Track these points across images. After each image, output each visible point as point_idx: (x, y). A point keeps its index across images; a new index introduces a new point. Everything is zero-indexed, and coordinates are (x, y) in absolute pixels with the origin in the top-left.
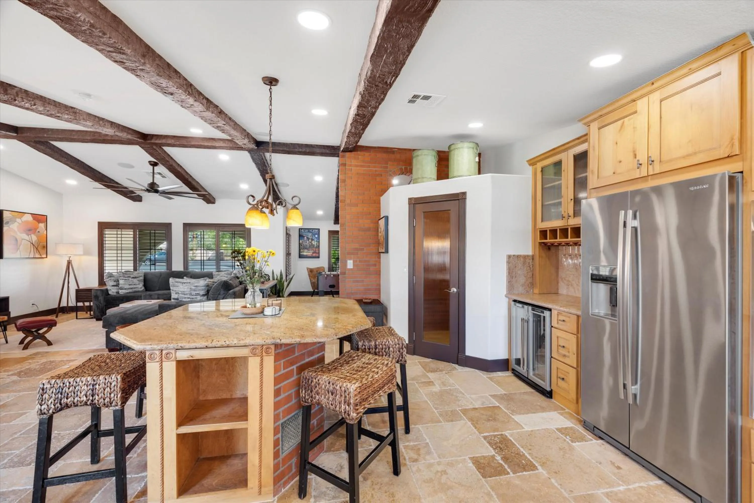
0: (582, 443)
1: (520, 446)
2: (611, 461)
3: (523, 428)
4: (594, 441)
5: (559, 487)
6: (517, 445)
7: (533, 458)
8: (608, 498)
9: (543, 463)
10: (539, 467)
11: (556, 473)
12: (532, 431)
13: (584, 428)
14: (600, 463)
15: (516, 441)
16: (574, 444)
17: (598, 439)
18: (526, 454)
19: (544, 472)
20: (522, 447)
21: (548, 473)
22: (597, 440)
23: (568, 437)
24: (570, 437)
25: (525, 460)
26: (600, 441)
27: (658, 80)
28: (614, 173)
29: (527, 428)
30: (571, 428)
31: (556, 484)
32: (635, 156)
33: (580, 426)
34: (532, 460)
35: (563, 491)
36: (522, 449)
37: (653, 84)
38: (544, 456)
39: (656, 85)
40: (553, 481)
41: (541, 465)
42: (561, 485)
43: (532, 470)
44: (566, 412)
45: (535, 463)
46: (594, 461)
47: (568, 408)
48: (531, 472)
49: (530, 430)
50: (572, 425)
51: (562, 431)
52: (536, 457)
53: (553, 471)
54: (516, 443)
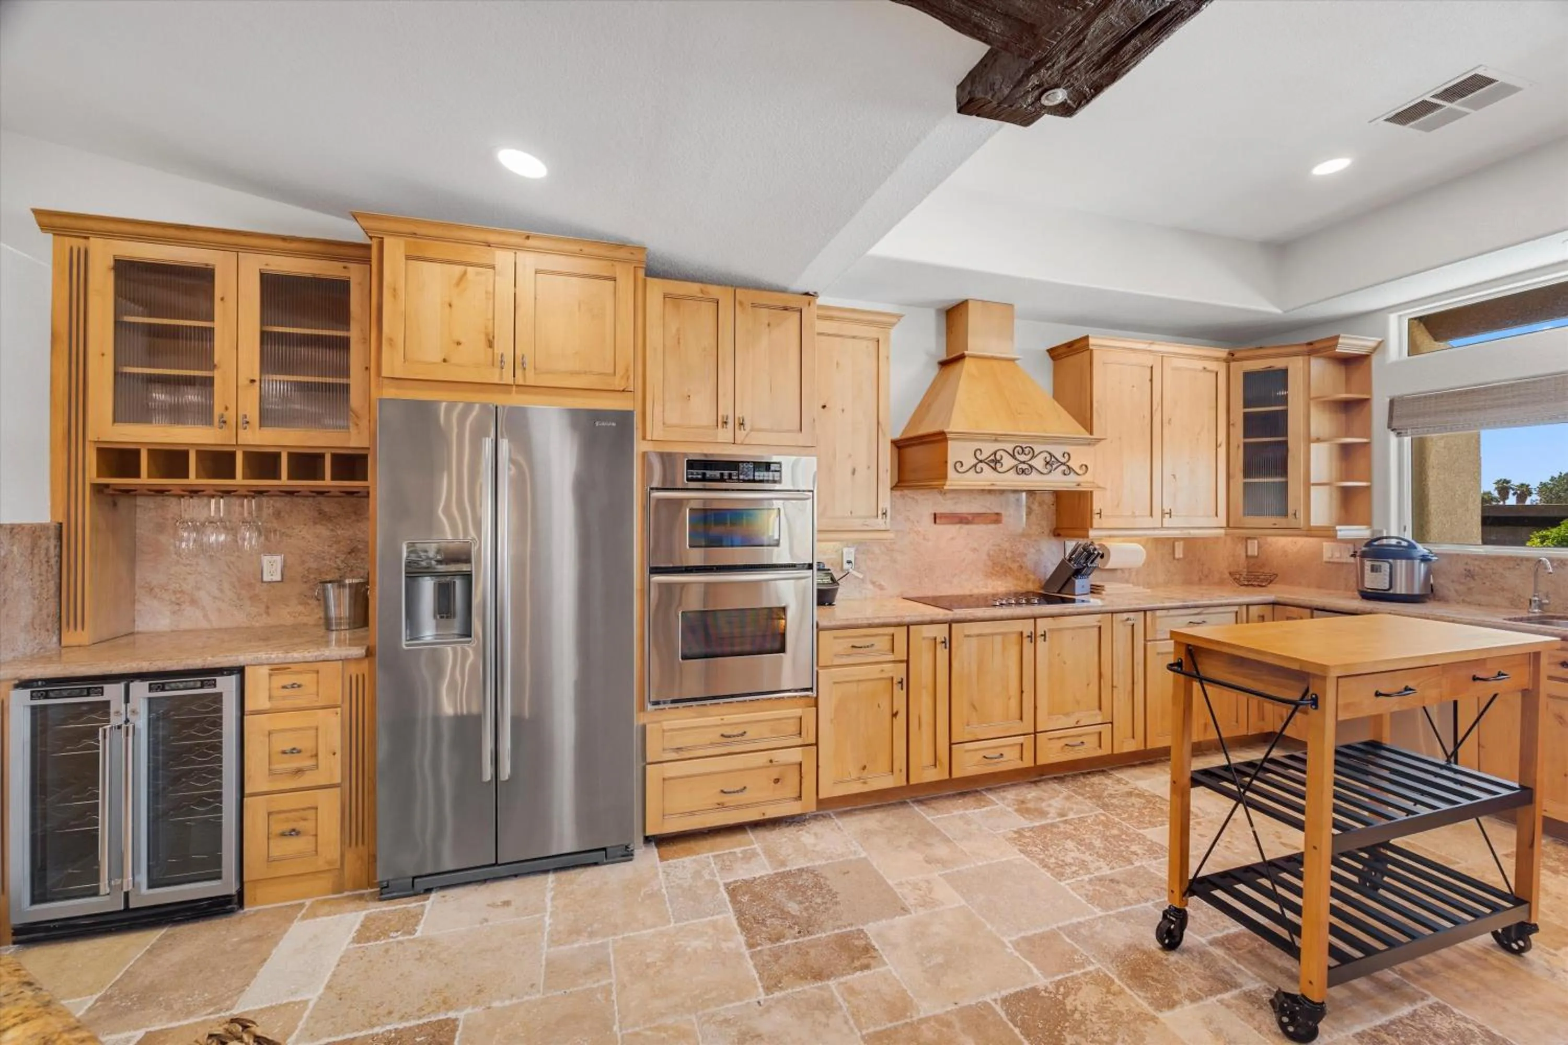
0: (422, 922)
1: (364, 1027)
2: (489, 905)
3: (306, 1002)
4: (428, 903)
5: (515, 1001)
6: (356, 1034)
7: (420, 1018)
8: (561, 945)
9: (445, 1002)
10: (452, 1015)
11: (479, 992)
12: (329, 987)
13: (385, 899)
14: (486, 920)
15: (343, 1032)
16: (418, 934)
17: (425, 896)
18: (400, 1026)
19: (469, 1010)
20: (372, 1026)
21: (475, 1004)
22: (428, 898)
23: (392, 934)
24: (397, 931)
25: (417, 1035)
26: (433, 896)
27: (535, 237)
28: (445, 361)
29: (313, 995)
30: (367, 918)
31: (507, 1003)
32: (490, 344)
33: (371, 904)
34: (425, 1020)
35: (526, 998)
36: (377, 1030)
37: (528, 237)
38: (425, 994)
39: (530, 242)
40: (496, 1004)
41: (448, 1010)
42: (512, 996)
43: (454, 1031)
44: (312, 906)
45: (433, 1019)
46: (478, 926)
47: (307, 896)
48: (458, 1034)
49: (321, 990)
50: (364, 913)
51: (363, 936)
52: (421, 1009)
53: (473, 993)
54: (351, 1036)
